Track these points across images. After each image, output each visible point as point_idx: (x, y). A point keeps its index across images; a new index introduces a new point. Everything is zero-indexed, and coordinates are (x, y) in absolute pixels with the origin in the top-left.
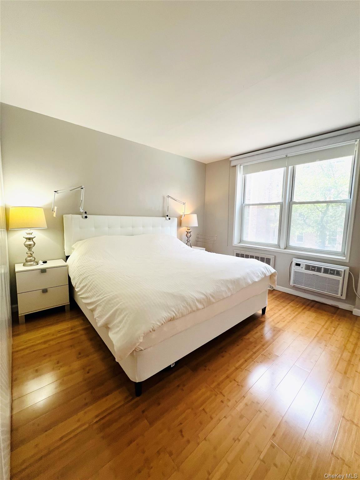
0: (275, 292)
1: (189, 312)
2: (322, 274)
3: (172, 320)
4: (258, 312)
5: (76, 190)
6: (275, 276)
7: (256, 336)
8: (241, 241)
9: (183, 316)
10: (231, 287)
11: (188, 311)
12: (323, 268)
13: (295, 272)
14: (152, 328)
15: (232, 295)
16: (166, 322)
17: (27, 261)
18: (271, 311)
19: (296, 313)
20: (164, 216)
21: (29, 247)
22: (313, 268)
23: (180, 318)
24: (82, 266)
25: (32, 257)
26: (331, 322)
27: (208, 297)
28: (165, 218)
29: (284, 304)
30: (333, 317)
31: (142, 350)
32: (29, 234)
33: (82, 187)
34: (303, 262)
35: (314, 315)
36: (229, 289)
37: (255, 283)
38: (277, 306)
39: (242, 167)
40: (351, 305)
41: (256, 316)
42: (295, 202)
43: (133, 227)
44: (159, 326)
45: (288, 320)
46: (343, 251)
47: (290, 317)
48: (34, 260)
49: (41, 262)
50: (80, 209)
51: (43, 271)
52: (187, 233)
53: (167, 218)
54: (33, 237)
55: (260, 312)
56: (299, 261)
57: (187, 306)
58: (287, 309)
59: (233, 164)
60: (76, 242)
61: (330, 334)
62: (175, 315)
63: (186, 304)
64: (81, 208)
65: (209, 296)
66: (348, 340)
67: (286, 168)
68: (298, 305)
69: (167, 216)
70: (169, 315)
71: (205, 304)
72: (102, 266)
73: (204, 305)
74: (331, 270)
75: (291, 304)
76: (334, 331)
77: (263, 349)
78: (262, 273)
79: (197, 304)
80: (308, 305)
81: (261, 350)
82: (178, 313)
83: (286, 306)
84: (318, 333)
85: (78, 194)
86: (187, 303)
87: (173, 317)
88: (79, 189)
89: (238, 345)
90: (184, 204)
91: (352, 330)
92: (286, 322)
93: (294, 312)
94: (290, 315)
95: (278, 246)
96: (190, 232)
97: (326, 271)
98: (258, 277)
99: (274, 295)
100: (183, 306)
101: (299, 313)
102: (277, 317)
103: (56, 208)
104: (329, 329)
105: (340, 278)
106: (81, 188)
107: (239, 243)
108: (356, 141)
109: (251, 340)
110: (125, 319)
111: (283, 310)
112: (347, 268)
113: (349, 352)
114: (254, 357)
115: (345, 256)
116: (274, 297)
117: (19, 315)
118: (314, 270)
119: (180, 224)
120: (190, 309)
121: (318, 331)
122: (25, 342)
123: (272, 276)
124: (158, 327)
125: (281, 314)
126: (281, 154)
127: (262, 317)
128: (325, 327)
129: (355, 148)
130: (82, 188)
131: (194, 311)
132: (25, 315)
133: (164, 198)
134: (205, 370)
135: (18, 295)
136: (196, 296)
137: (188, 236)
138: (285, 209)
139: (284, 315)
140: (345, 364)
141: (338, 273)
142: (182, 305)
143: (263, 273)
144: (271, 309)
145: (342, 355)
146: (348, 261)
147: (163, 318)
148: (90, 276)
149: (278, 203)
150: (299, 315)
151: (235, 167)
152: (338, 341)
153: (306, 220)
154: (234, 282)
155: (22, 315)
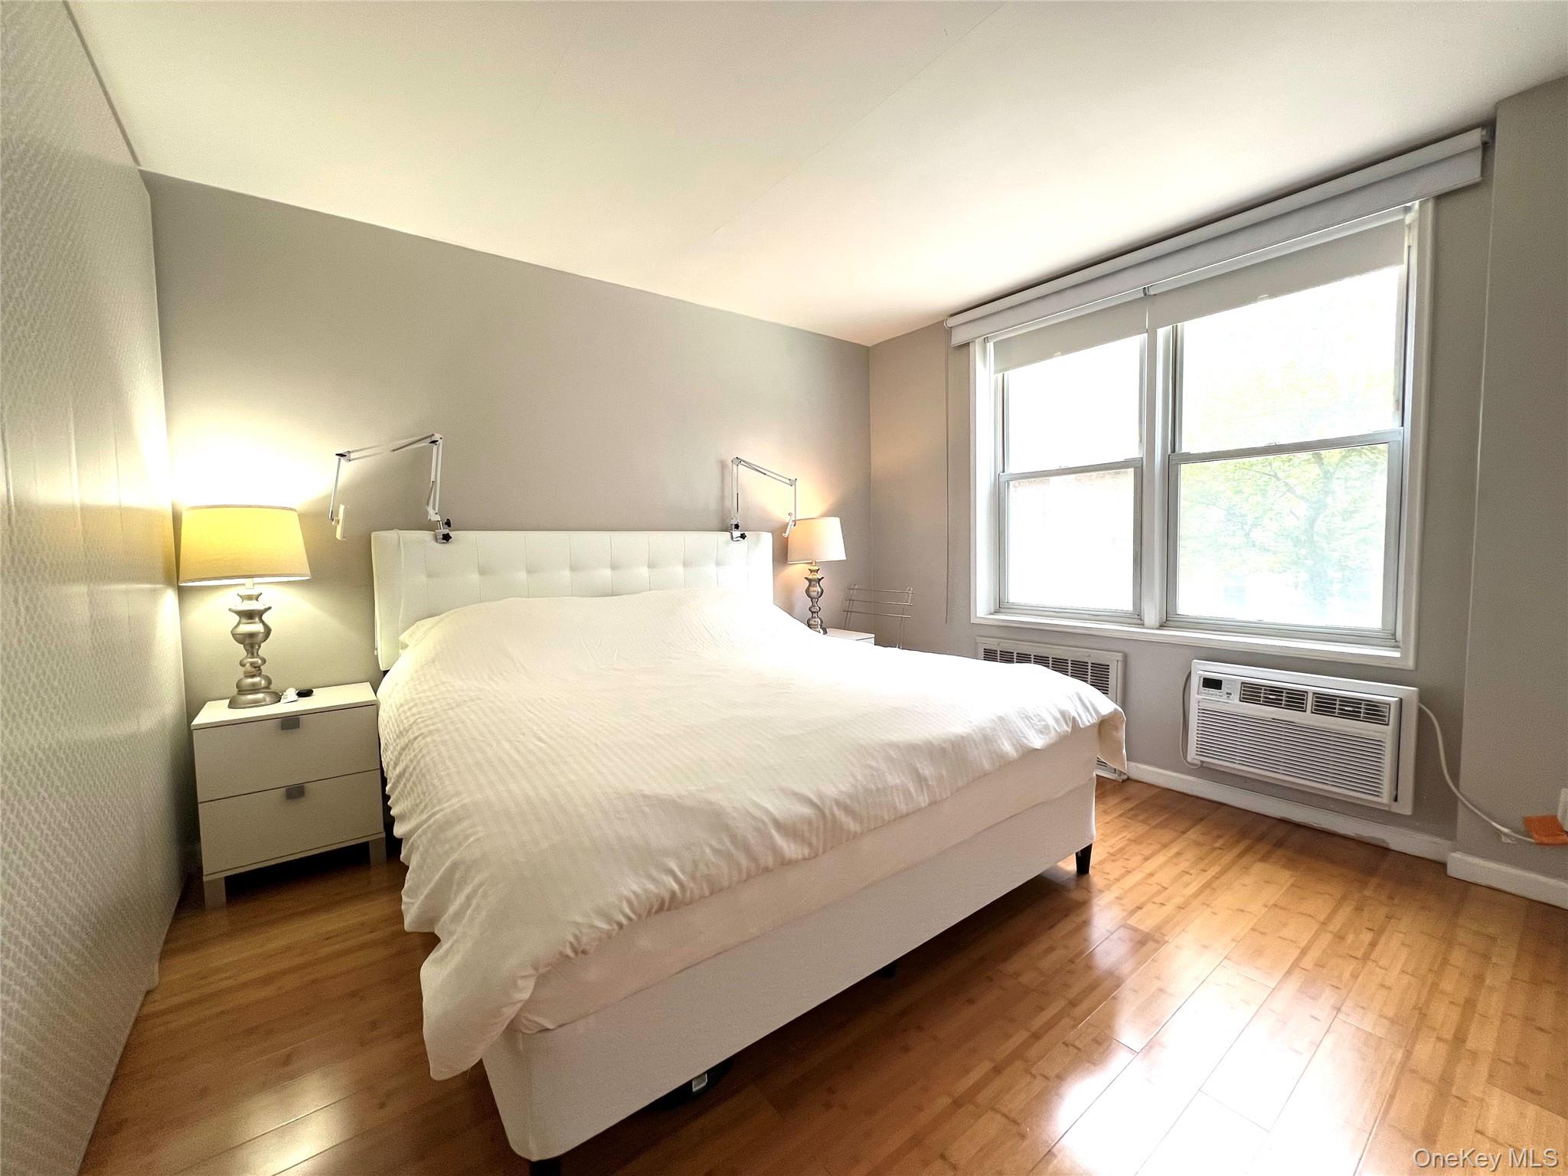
0: (1131, 789)
1: (744, 876)
2: (1307, 718)
3: (666, 906)
4: (1061, 864)
5: (414, 449)
6: (1117, 728)
7: (1048, 963)
8: (1001, 605)
9: (716, 890)
10: (927, 770)
11: (740, 871)
12: (1310, 695)
13: (1203, 711)
14: (570, 943)
15: (933, 803)
16: (639, 916)
17: (241, 691)
18: (1113, 861)
19: (1214, 870)
20: (725, 528)
21: (250, 642)
22: (1275, 696)
23: (702, 897)
24: (411, 704)
25: (260, 675)
26: (1359, 909)
27: (827, 812)
28: (728, 534)
29: (1166, 835)
30: (1364, 884)
31: (547, 1030)
32: (250, 598)
33: (433, 439)
34: (1233, 674)
35: (1285, 877)
36: (920, 780)
37: (1029, 754)
38: (1136, 841)
39: (990, 346)
40: (1439, 835)
41: (1053, 882)
42: (1189, 454)
43: (614, 567)
44: (604, 936)
45: (1179, 900)
46: (1390, 627)
47: (1186, 885)
48: (267, 687)
49: (291, 693)
50: (427, 513)
51: (290, 722)
52: (810, 585)
53: (736, 534)
54: (261, 607)
55: (1070, 866)
56: (1215, 670)
57: (734, 851)
58: (1178, 854)
59: (958, 338)
60: (415, 622)
61: (1356, 958)
62: (675, 887)
63: (726, 840)
64: (430, 510)
65: (831, 809)
66: (1435, 985)
67: (1146, 334)
68: (1220, 837)
69: (737, 527)
70: (651, 887)
71: (814, 841)
72: (472, 700)
73: (810, 845)
74: (1346, 701)
75: (1192, 835)
76: (1373, 944)
77: (1074, 1019)
78: (1059, 716)
79: (780, 840)
80: (1261, 838)
81: (1066, 1022)
82: (693, 878)
83: (1172, 841)
84: (1304, 952)
85: (419, 464)
86: (734, 838)
87: (667, 897)
88: (425, 444)
89: (971, 1001)
90: (792, 483)
91: (1449, 942)
92: (1169, 908)
93: (1201, 866)
94: (1187, 878)
95: (1137, 617)
96: (820, 580)
97: (1325, 704)
98: (1044, 730)
99: (1127, 799)
100: (715, 851)
101: (1224, 871)
102: (1137, 884)
103: (342, 508)
104: (1350, 938)
105: (1384, 733)
106: (429, 440)
107: (996, 612)
108: (1407, 210)
109: (1025, 979)
110: (474, 902)
111: (1161, 858)
112: (1409, 691)
113: (1439, 1039)
114: (1032, 1053)
115: (1398, 647)
116: (1129, 805)
117: (205, 879)
118: (1275, 703)
119: (782, 555)
120: (744, 862)
121: (1303, 944)
122: (201, 979)
123: (1104, 725)
124: (600, 940)
125: (1151, 875)
126: (1127, 287)
127: (1078, 886)
128: (1335, 925)
129: (1406, 238)
130: (434, 442)
131: (767, 870)
132: (227, 879)
133: (723, 466)
134: (828, 1106)
135: (200, 806)
136: (772, 810)
137: (814, 594)
138: (1152, 481)
139: (1164, 877)
140: (1424, 1095)
141: (1374, 712)
142: (710, 846)
143: (1063, 714)
144: (1113, 856)
145: (1408, 1054)
146: (1410, 664)
147: (625, 903)
148: (420, 738)
149: (1126, 461)
150: (1224, 879)
151: (965, 350)
152: (1390, 988)
153: (1250, 530)
154: (943, 750)
155: (217, 876)
